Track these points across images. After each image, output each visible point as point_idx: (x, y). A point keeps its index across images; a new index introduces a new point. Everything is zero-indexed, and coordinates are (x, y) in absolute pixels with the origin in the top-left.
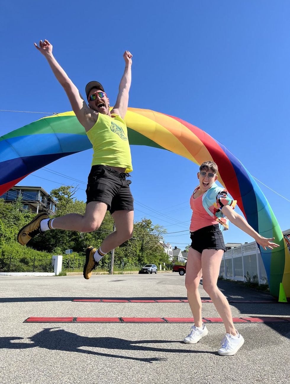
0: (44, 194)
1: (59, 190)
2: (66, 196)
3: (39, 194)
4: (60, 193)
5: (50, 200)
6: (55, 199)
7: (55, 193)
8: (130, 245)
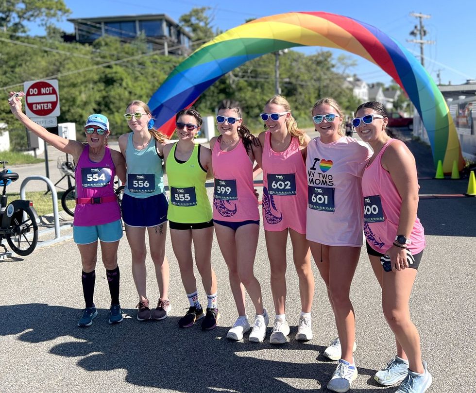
0: (170, 24)
1: (191, 16)
2: (202, 24)
3: (164, 25)
4: (194, 20)
5: (179, 33)
6: (187, 29)
7: (186, 20)
8: (301, 94)
